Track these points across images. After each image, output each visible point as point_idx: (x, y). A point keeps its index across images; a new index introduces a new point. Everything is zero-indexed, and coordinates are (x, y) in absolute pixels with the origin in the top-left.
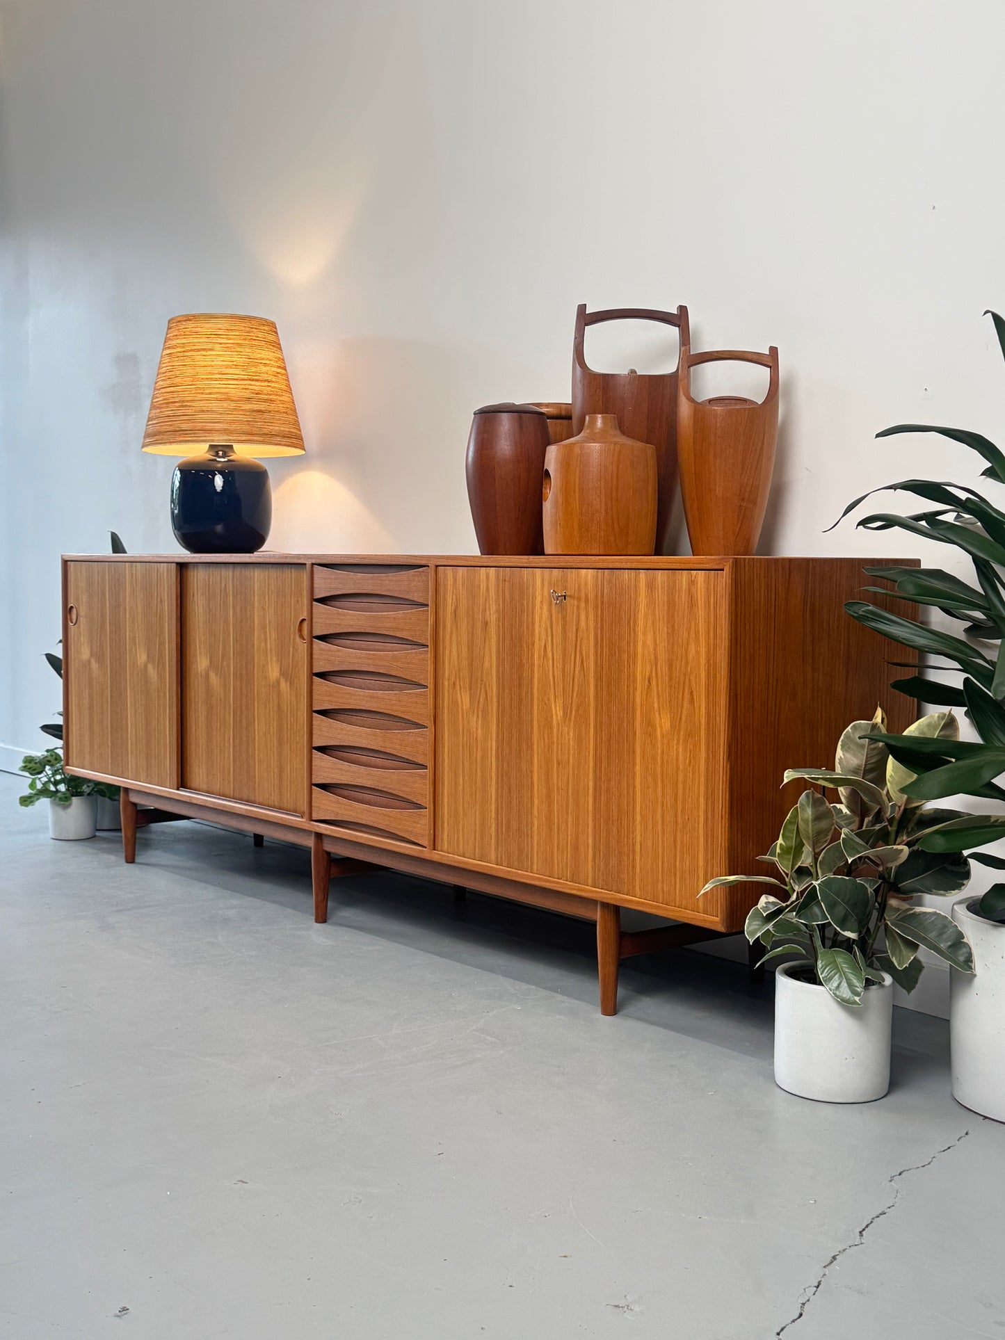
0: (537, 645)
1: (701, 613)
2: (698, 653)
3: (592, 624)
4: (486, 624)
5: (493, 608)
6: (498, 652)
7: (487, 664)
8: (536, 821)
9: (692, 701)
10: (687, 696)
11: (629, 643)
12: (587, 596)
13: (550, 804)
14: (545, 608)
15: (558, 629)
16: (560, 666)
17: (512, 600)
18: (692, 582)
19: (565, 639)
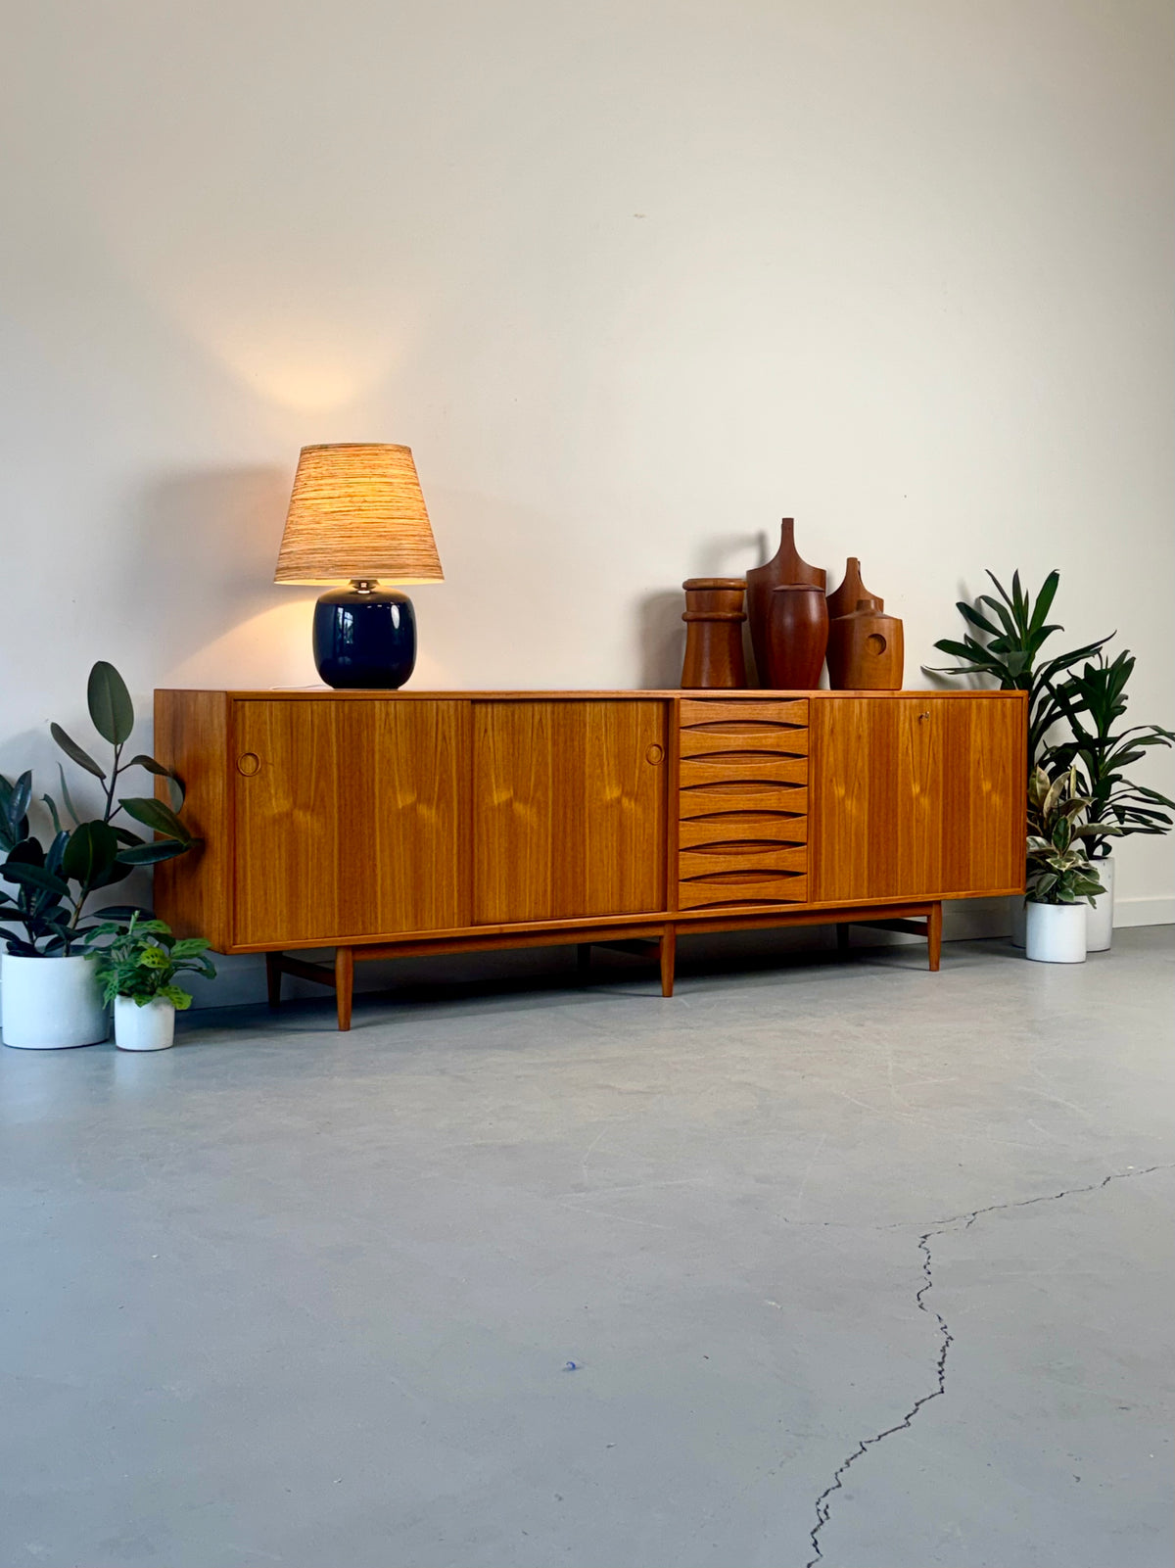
0: (900, 751)
1: (1009, 720)
2: (1007, 744)
3: (941, 732)
4: (859, 737)
5: (866, 726)
6: (870, 755)
7: (860, 764)
8: (900, 863)
9: (1004, 771)
10: (1001, 768)
11: (965, 742)
12: (937, 714)
13: (911, 849)
14: (907, 725)
15: (916, 737)
16: (918, 758)
17: (881, 720)
18: (1004, 705)
19: (921, 742)
